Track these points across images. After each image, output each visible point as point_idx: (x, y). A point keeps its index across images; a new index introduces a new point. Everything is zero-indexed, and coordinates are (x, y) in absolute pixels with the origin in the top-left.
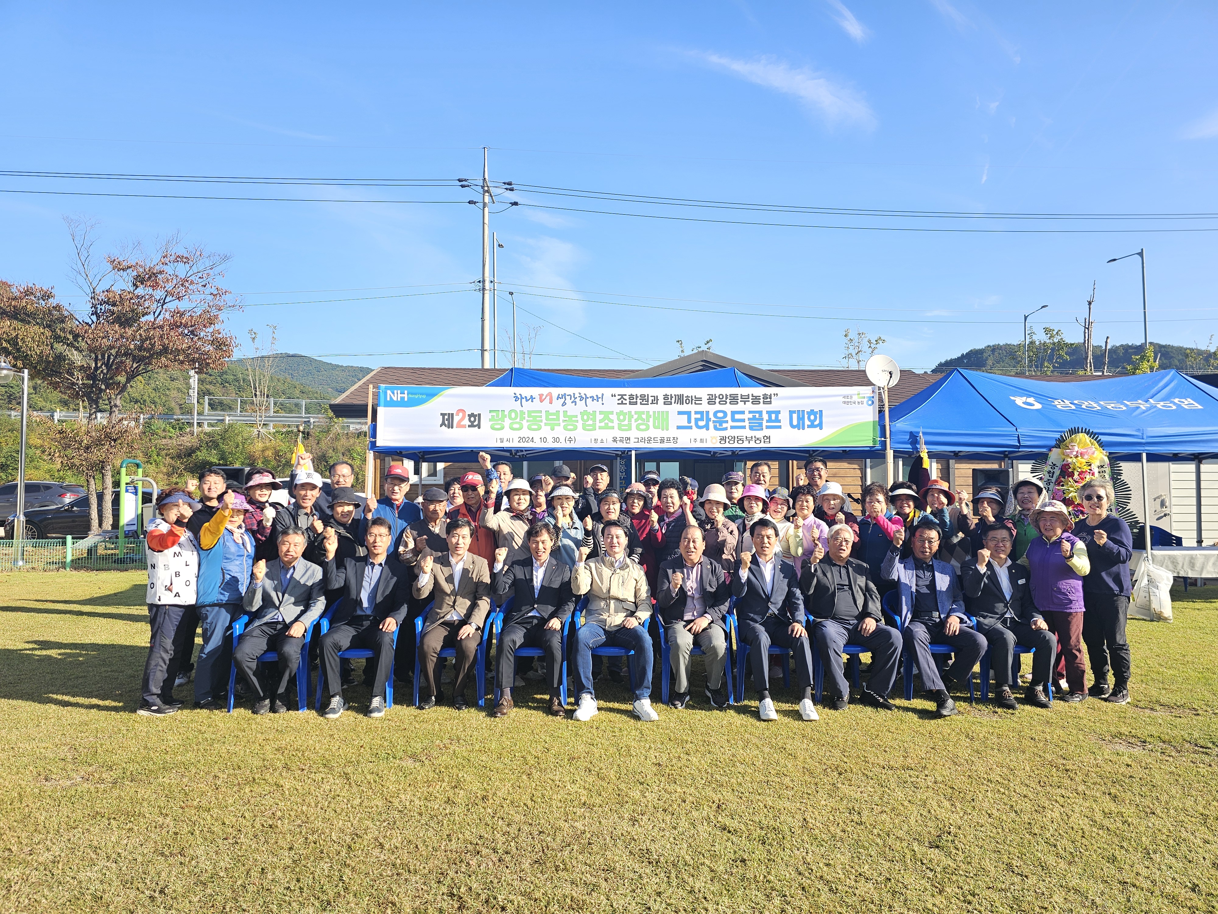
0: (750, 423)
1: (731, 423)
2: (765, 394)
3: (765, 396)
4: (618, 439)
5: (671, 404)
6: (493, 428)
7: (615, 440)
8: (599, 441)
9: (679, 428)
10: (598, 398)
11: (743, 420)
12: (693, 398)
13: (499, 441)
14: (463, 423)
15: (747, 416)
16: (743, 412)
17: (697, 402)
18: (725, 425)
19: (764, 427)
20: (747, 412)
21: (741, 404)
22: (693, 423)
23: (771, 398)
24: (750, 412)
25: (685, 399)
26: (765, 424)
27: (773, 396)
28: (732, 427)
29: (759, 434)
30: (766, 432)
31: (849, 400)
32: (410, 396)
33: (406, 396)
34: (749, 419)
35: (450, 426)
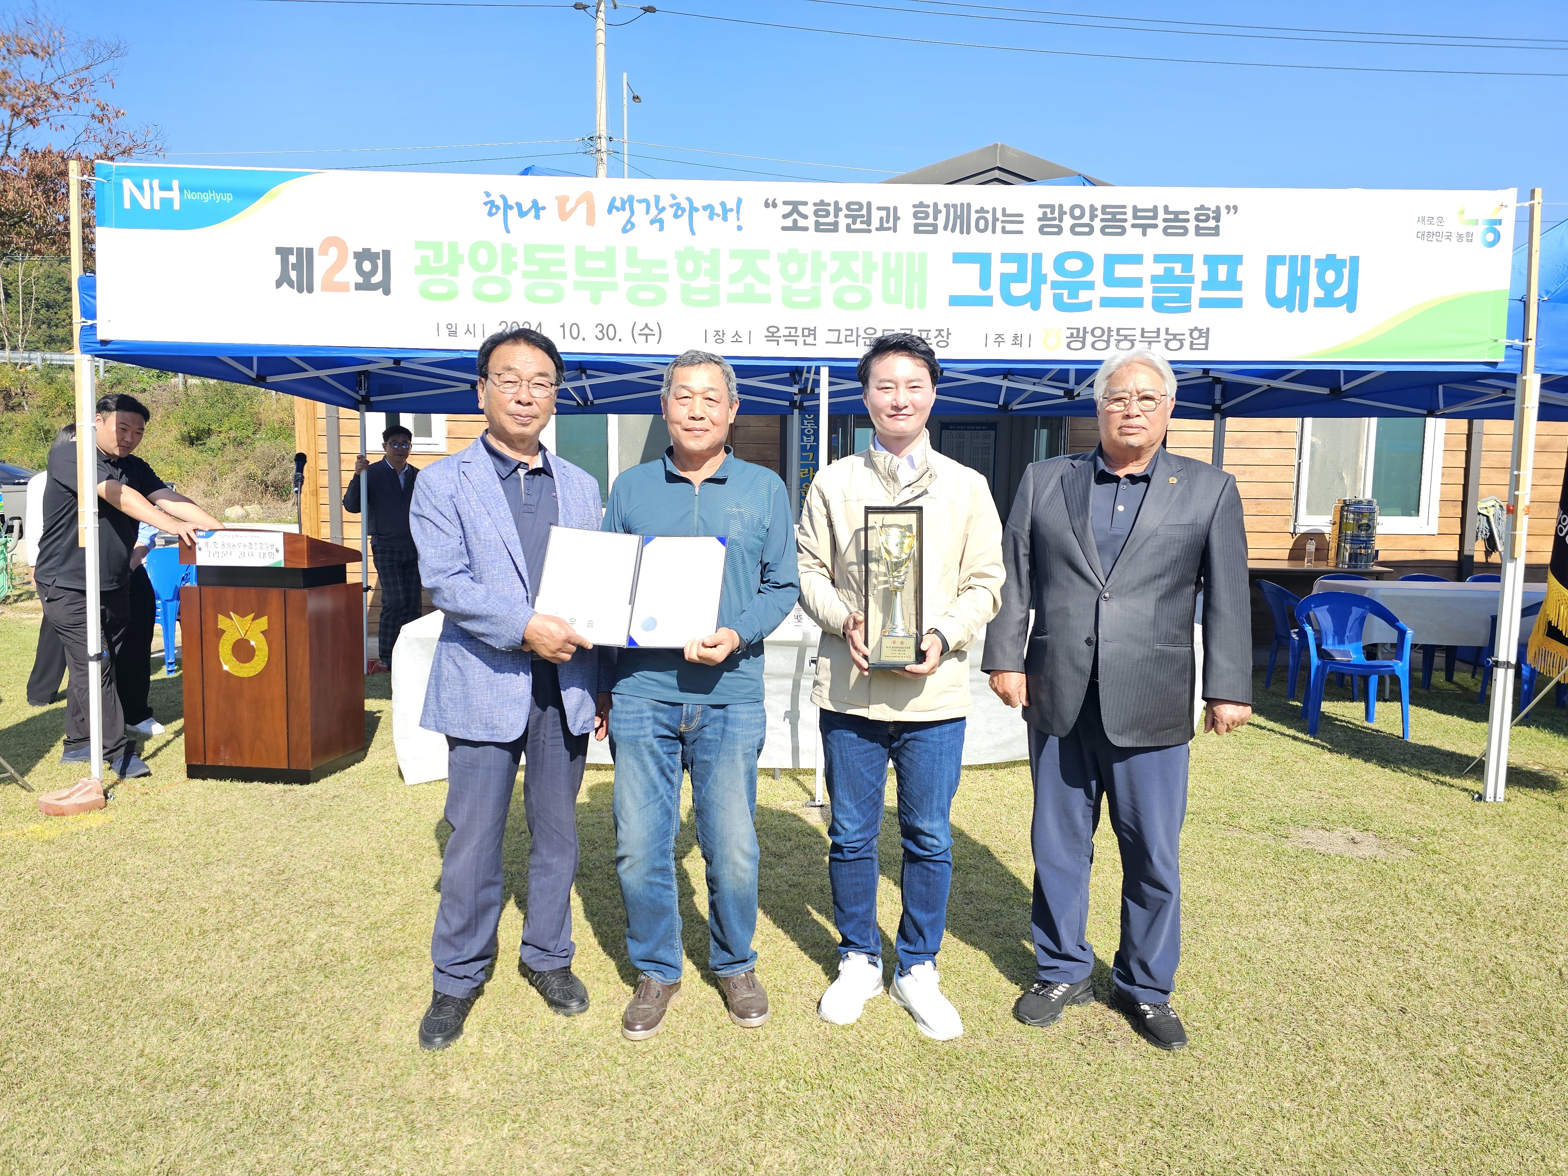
0: (1155, 290)
1: (1102, 290)
2: (1202, 207)
3: (1202, 213)
4: (783, 332)
5: (935, 231)
6: (426, 294)
7: (772, 336)
8: (728, 338)
9: (956, 301)
10: (726, 211)
11: (1136, 282)
12: (999, 215)
13: (444, 331)
14: (339, 278)
15: (1149, 269)
16: (1136, 259)
17: (1009, 227)
18: (1084, 296)
19: (1195, 302)
20: (1148, 259)
21: (1134, 234)
22: (994, 290)
23: (1217, 219)
24: (1158, 258)
25: (974, 216)
26: (1197, 293)
27: (1223, 211)
28: (1106, 302)
29: (1179, 323)
30: (1199, 317)
31: (1434, 228)
32: (189, 196)
33: (175, 195)
34: (1155, 279)
35: (305, 285)
